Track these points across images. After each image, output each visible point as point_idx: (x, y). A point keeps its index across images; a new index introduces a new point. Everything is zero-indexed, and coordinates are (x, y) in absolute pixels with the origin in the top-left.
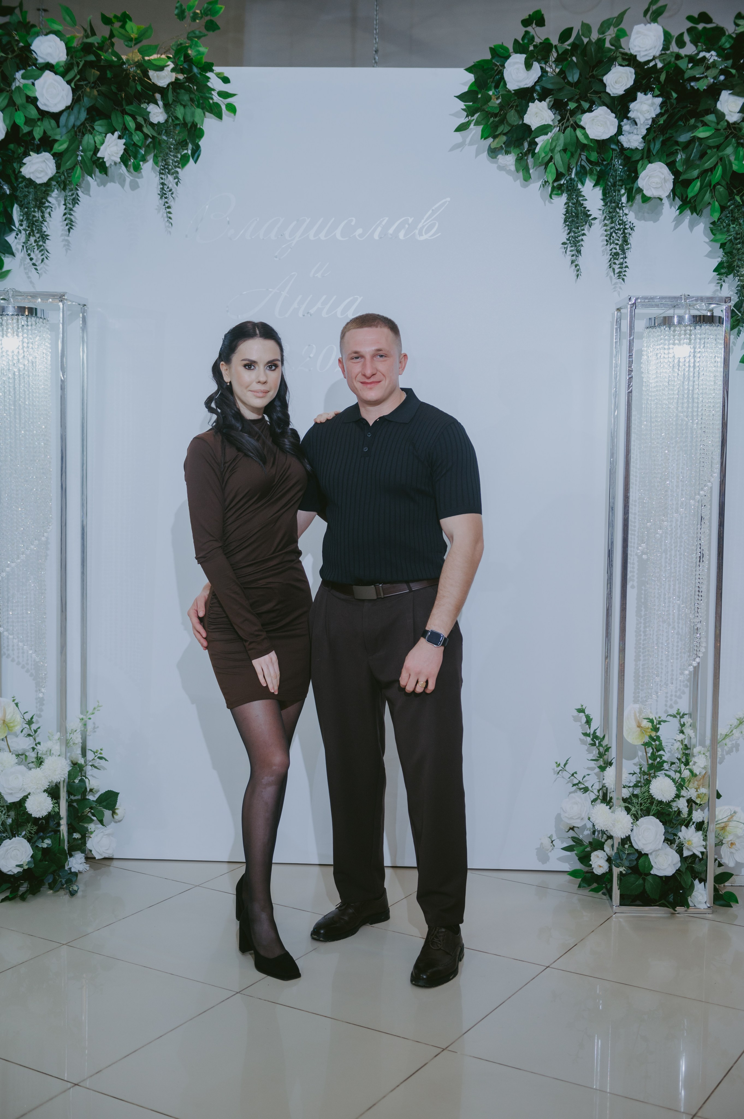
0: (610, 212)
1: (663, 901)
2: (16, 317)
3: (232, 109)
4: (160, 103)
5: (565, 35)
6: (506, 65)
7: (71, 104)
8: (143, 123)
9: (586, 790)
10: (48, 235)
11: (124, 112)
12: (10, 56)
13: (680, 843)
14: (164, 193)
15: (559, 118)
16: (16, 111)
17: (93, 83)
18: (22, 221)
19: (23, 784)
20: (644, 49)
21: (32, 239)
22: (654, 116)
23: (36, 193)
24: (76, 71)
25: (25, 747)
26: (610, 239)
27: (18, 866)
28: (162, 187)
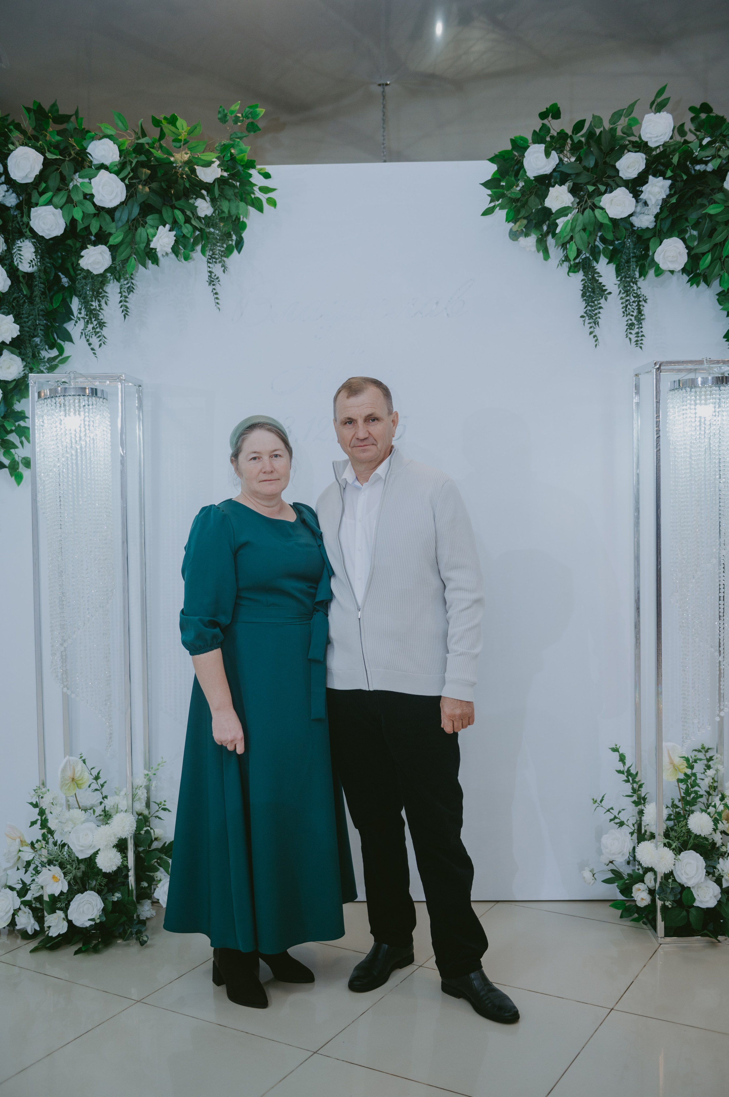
0: (625, 287)
1: (706, 932)
2: (78, 397)
3: (272, 202)
4: (208, 199)
5: (579, 126)
6: (526, 154)
7: (125, 199)
8: (191, 216)
9: (621, 824)
10: (104, 323)
11: (173, 207)
12: (67, 159)
13: (719, 874)
14: (212, 280)
15: (578, 200)
16: (74, 207)
17: (144, 181)
18: (80, 309)
19: (93, 841)
20: (655, 136)
21: (90, 326)
22: (665, 197)
23: (93, 284)
24: (129, 169)
25: (93, 803)
26: (626, 311)
27: (89, 920)
28: (209, 274)
